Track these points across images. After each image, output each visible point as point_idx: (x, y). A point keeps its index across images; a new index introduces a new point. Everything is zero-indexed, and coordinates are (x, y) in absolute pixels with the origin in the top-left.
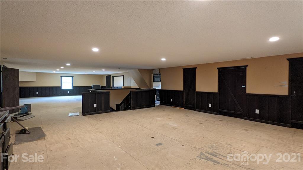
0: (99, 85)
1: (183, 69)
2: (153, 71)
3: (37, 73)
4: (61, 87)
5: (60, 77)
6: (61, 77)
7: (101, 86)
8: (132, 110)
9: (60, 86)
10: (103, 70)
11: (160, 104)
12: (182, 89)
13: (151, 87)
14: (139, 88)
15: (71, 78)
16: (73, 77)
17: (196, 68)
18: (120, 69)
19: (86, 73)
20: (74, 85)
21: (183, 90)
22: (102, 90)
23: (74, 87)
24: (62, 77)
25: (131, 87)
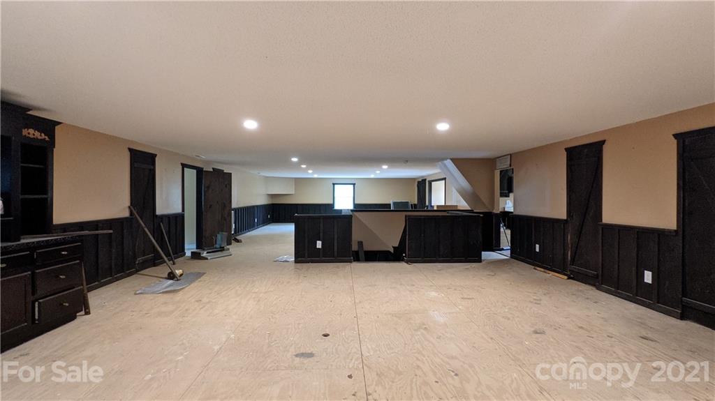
0: (407, 202)
1: (566, 149)
2: (498, 164)
3: (296, 179)
4: (332, 206)
5: (332, 186)
6: (334, 184)
7: (412, 205)
8: (407, 262)
9: (331, 202)
10: (385, 167)
11: (512, 257)
12: (561, 213)
13: (493, 208)
14: (470, 209)
15: (352, 186)
16: (354, 184)
17: (603, 142)
18: (407, 161)
19: (372, 176)
20: (356, 202)
21: (565, 218)
22: (414, 211)
23: (355, 205)
24: (336, 186)
25: (457, 206)
